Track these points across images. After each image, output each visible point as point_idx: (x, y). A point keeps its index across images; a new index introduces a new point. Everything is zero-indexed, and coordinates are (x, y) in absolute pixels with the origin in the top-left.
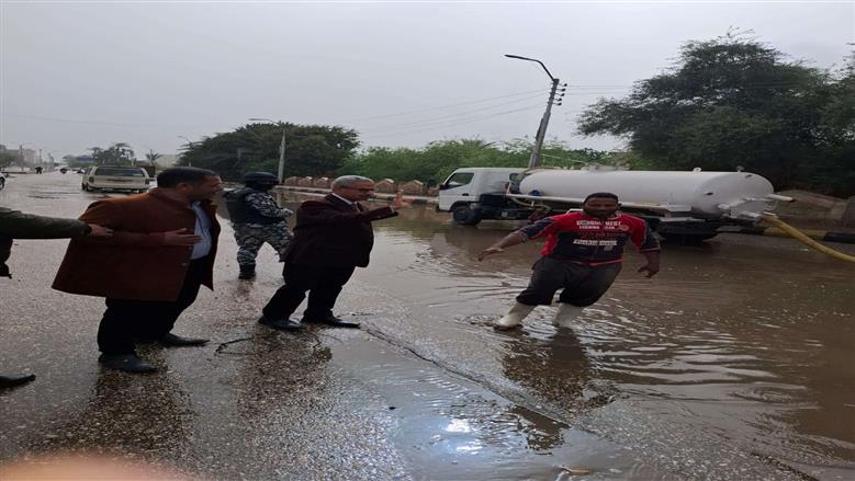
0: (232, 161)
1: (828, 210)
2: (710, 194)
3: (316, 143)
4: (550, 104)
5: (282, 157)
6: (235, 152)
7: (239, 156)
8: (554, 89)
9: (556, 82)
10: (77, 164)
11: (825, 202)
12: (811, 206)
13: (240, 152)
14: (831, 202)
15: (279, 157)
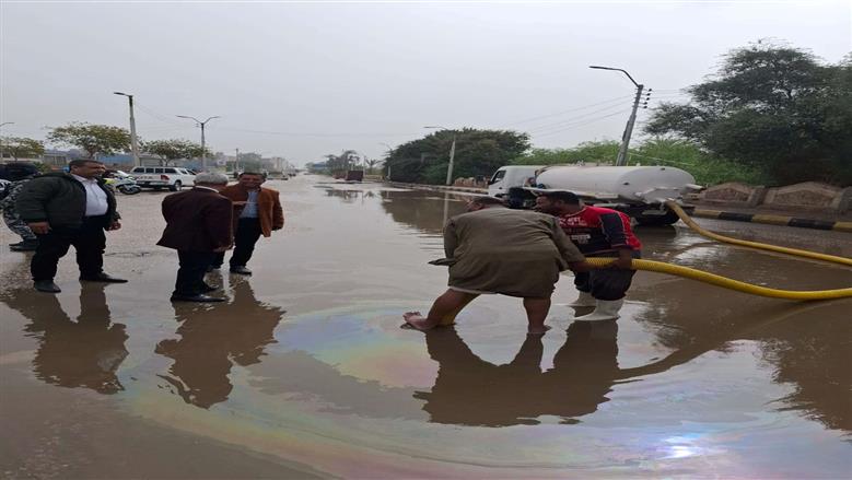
0: (416, 165)
1: (831, 199)
2: (626, 184)
3: (485, 146)
4: (635, 107)
5: (451, 161)
6: (420, 157)
7: (422, 160)
8: (639, 94)
9: (640, 87)
10: (315, 169)
11: (830, 192)
12: (820, 197)
13: (423, 156)
14: (833, 192)
15: (449, 161)
